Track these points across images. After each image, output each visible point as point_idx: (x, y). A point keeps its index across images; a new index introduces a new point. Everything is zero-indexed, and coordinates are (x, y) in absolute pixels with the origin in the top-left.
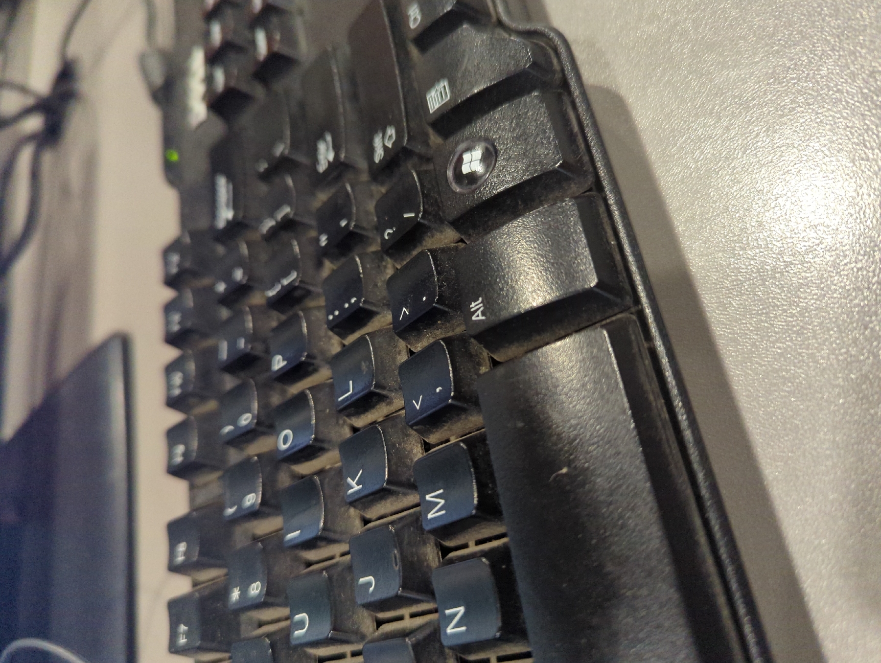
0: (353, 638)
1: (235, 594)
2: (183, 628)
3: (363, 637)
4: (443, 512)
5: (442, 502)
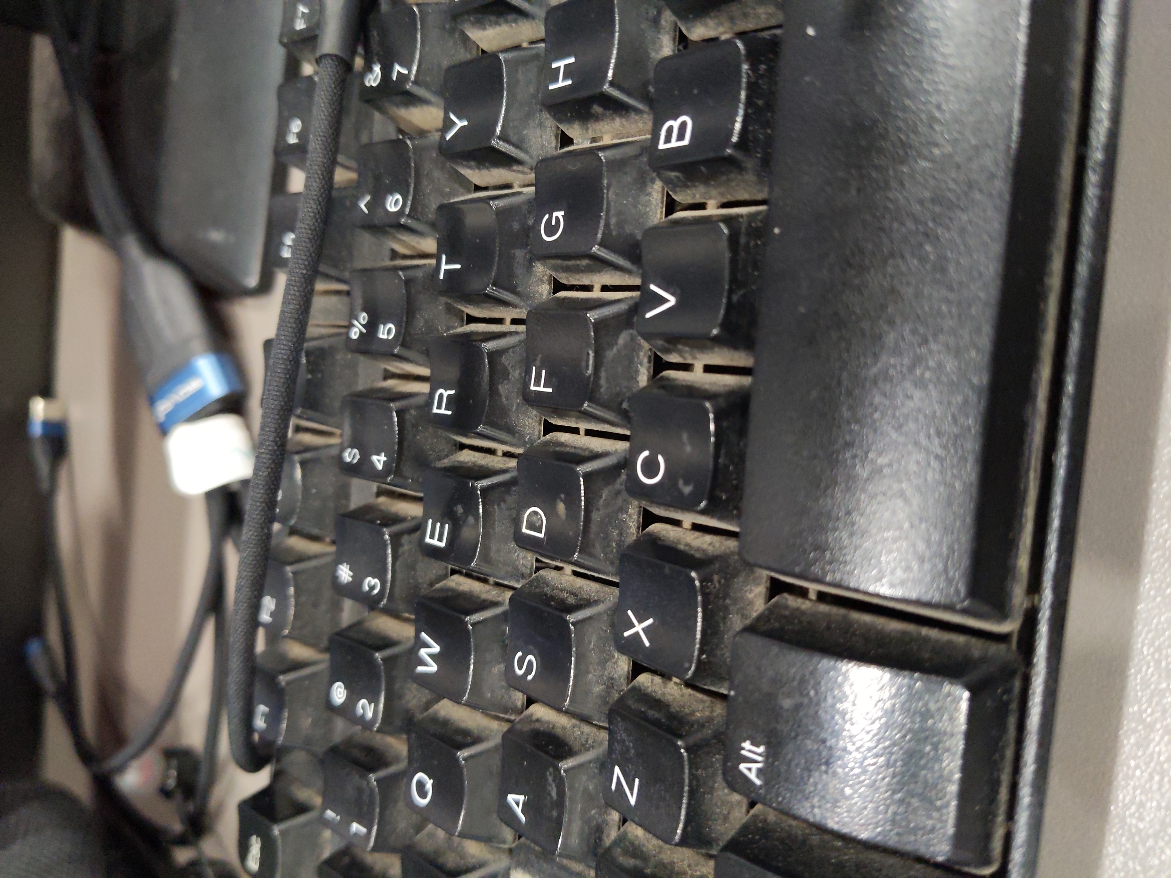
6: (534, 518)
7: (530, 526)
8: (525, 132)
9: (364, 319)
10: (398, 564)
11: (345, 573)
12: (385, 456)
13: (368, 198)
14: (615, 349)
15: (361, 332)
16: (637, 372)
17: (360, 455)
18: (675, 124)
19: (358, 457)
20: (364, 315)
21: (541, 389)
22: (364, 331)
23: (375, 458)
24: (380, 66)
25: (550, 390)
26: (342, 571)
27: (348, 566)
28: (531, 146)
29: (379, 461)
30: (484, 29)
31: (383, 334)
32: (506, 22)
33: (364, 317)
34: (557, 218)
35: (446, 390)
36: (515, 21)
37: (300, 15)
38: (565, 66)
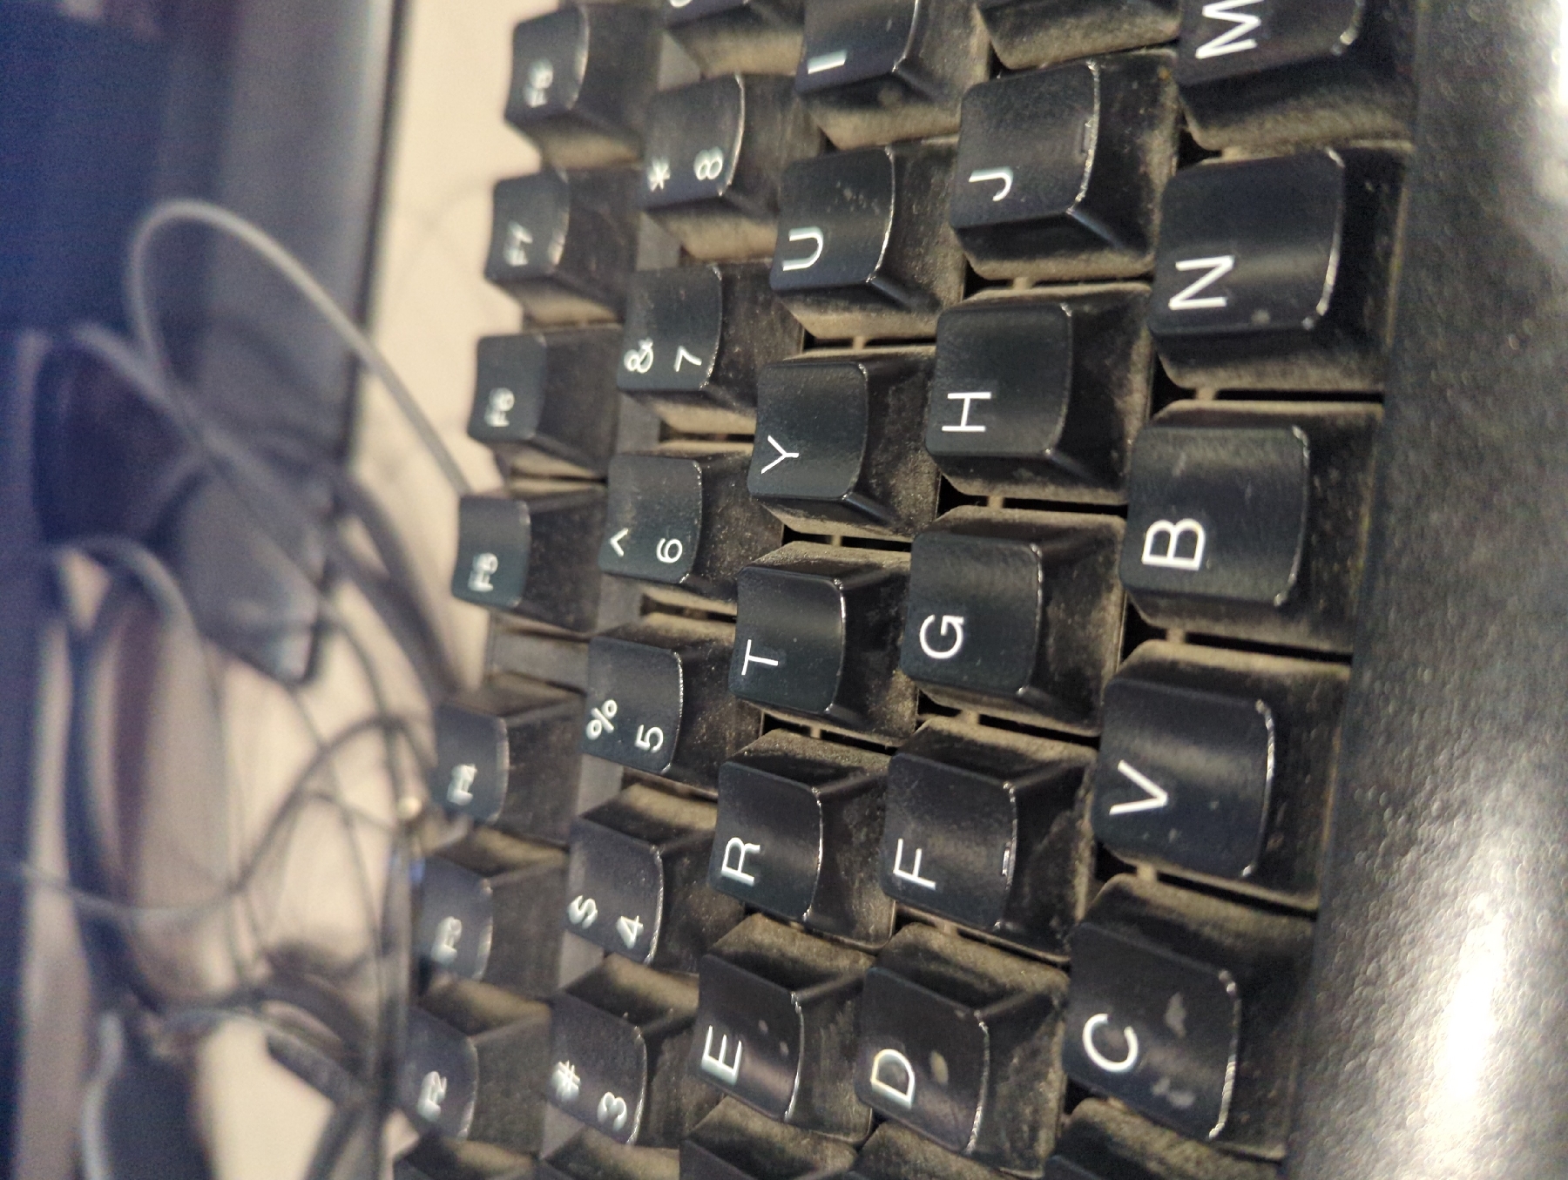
0: (914, 302)
1: (659, 175)
2: (521, 235)
3: (934, 304)
4: (1249, 44)
5: (1251, 22)
6: (895, 1069)
7: (886, 1077)
8: (892, 482)
9: (610, 709)
10: (656, 1080)
11: (567, 1079)
12: (640, 922)
13: (624, 533)
14: (1045, 841)
15: (604, 731)
16: (1074, 872)
17: (597, 908)
18: (1175, 530)
19: (594, 912)
20: (611, 703)
21: (914, 877)
22: (610, 728)
23: (624, 922)
24: (651, 344)
25: (931, 884)
26: (563, 1072)
27: (573, 1067)
28: (899, 502)
29: (630, 928)
30: (825, 312)
31: (643, 739)
32: (863, 309)
33: (611, 707)
34: (951, 627)
35: (745, 843)
36: (879, 311)
37: (518, 243)
38: (973, 401)
